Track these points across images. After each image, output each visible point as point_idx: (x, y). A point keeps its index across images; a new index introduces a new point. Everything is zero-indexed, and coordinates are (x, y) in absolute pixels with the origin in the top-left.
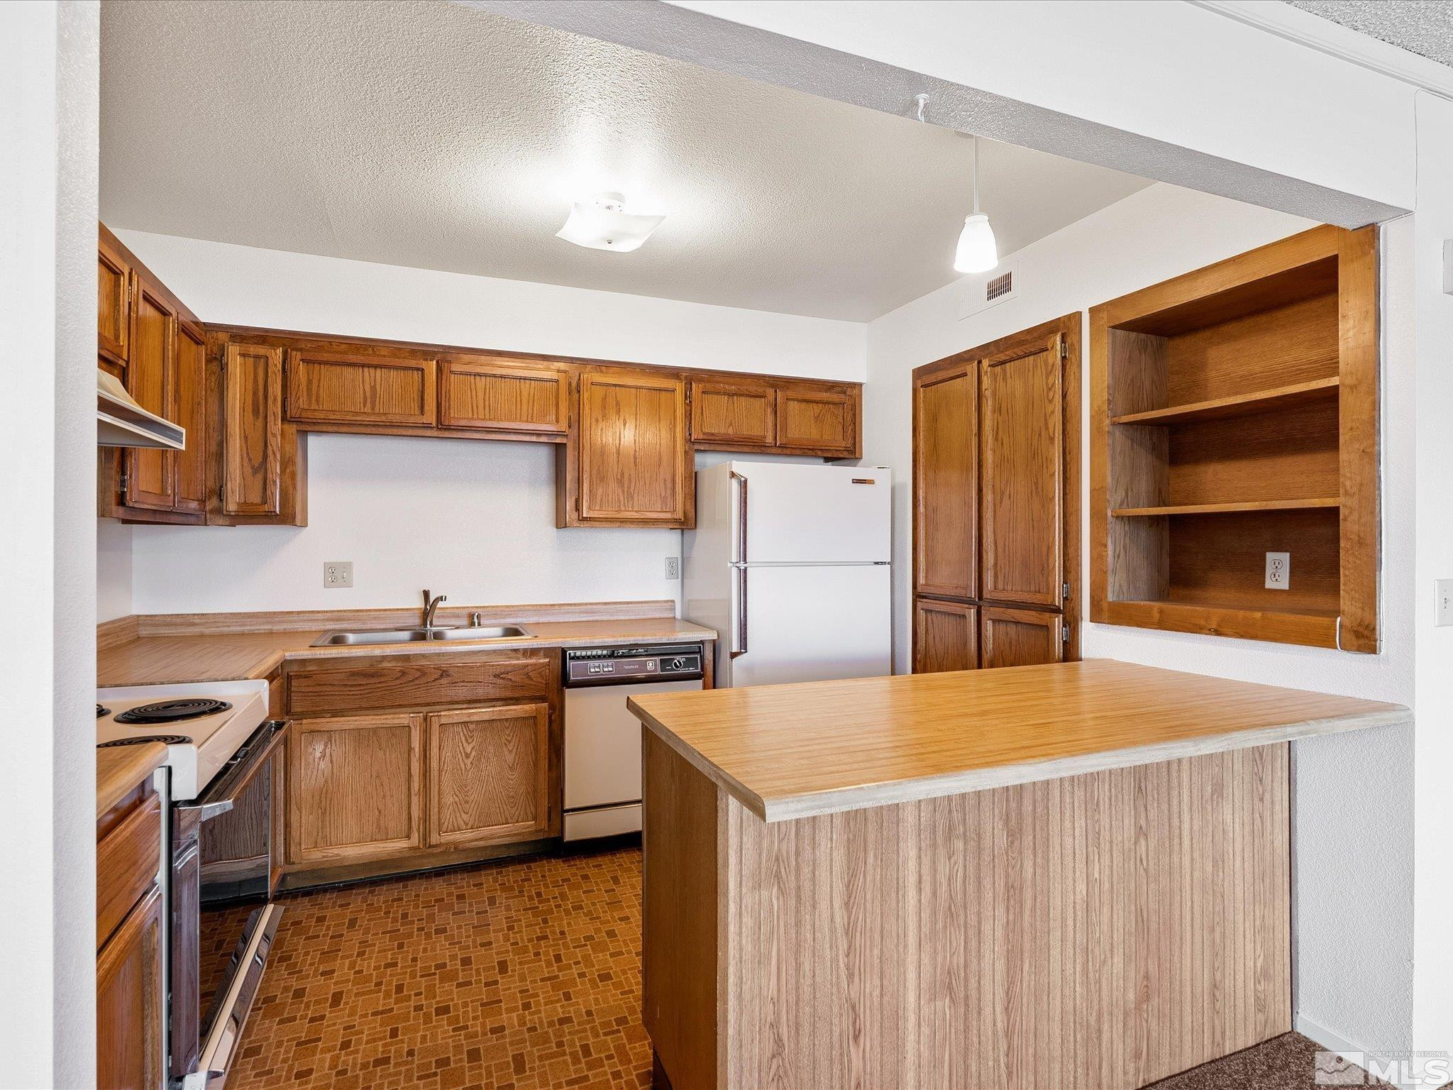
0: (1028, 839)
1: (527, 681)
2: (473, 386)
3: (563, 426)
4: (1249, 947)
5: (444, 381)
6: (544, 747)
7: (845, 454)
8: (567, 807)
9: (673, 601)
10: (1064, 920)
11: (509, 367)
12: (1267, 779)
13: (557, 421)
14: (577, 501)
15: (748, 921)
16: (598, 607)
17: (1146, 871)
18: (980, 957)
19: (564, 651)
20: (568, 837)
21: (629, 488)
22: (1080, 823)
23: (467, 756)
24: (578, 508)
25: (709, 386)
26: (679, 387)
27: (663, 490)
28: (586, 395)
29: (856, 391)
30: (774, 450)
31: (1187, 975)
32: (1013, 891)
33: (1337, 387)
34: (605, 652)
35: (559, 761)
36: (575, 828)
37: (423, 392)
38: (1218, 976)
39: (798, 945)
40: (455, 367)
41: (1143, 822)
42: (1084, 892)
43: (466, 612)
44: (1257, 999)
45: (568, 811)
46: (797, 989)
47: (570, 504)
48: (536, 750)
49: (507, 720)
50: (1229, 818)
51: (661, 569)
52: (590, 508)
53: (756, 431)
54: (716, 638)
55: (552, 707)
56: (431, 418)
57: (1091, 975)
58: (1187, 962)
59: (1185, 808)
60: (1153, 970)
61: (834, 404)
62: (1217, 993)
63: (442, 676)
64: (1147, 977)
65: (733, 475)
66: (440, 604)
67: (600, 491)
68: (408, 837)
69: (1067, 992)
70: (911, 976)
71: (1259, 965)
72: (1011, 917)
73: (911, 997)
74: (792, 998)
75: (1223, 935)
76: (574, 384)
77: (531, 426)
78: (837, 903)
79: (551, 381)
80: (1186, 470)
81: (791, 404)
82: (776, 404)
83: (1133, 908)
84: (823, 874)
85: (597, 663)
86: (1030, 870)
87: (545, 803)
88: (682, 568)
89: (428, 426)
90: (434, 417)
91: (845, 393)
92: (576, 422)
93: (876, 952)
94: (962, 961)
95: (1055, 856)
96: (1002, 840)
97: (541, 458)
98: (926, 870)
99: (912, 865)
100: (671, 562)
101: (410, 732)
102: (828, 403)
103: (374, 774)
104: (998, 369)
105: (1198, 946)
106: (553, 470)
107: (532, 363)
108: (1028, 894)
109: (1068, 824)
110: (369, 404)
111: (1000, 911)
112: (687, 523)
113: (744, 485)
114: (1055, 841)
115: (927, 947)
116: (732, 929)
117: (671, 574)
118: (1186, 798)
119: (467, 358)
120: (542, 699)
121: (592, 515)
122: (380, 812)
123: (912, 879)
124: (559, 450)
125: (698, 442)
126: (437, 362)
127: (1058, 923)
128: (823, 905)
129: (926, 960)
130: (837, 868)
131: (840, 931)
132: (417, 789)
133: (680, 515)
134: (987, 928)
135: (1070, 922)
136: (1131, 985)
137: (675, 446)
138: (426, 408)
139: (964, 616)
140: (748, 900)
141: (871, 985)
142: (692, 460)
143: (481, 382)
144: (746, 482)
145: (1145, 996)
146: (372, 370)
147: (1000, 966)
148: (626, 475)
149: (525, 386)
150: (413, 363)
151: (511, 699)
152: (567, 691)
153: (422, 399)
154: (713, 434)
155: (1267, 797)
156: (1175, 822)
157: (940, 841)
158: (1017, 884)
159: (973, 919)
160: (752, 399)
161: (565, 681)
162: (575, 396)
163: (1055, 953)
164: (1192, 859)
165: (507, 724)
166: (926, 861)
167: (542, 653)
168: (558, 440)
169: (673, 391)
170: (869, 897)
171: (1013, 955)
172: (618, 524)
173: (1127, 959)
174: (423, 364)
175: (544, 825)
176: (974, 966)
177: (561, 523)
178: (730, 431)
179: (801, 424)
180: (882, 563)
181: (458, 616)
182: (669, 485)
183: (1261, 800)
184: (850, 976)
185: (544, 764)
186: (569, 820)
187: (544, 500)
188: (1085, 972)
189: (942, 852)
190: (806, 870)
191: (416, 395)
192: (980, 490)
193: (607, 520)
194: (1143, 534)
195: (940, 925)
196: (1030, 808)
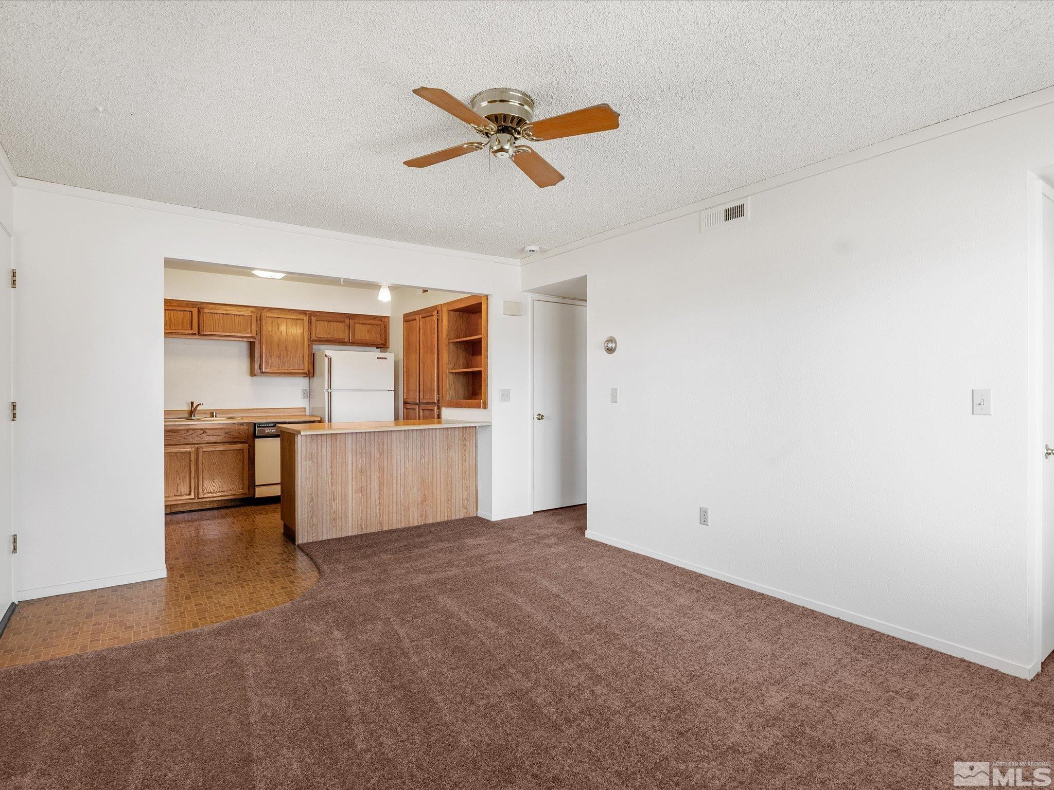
0: (385, 456)
1: (239, 435)
2: (214, 318)
3: (254, 335)
4: (461, 491)
5: (201, 316)
6: (246, 462)
7: (382, 346)
8: (256, 484)
9: (305, 408)
10: (397, 478)
11: (230, 310)
12: (467, 446)
13: (251, 332)
14: (260, 365)
15: (304, 468)
16: (271, 410)
17: (424, 467)
18: (370, 484)
19: (255, 424)
20: (257, 496)
21: (283, 360)
22: (402, 453)
23: (214, 464)
24: (260, 368)
25: (319, 318)
26: (306, 318)
27: (298, 361)
28: (264, 322)
29: (387, 320)
30: (349, 344)
31: (438, 497)
32: (381, 469)
33: (481, 338)
34: (272, 425)
35: (253, 467)
36: (260, 493)
37: (192, 320)
38: (449, 498)
39: (317, 475)
40: (206, 311)
41: (423, 454)
42: (404, 471)
43: (209, 412)
44: (463, 506)
45: (257, 486)
46: (317, 486)
47: (257, 366)
48: (243, 462)
49: (231, 450)
50: (454, 455)
51: (300, 393)
52: (266, 368)
53: (341, 337)
54: (320, 420)
55: (249, 446)
56: (195, 330)
57: (406, 493)
58: (438, 493)
59: (438, 451)
60: (427, 494)
61: (377, 325)
62: (449, 503)
63: (203, 433)
64: (425, 495)
65: (326, 356)
66: (199, 408)
67: (270, 361)
68: (190, 494)
69: (398, 496)
70: (350, 487)
71: (464, 497)
72: (380, 475)
73: (350, 492)
74: (316, 488)
75: (451, 487)
76: (258, 317)
77: (239, 335)
78: (328, 466)
79: (249, 316)
80: (475, 357)
81: (356, 325)
82: (350, 326)
83: (420, 476)
84: (324, 459)
85: (268, 428)
86: (386, 464)
87: (246, 483)
88: (309, 394)
89: (195, 334)
90: (197, 330)
91: (381, 320)
92: (260, 331)
93: (340, 480)
94: (365, 485)
95: (394, 461)
96: (377, 455)
97: (244, 347)
98: (354, 461)
99: (350, 459)
100: (304, 391)
101: (190, 454)
102: (374, 324)
103: (175, 470)
104: (424, 319)
105: (442, 489)
106: (249, 351)
107: (240, 309)
108: (386, 470)
109: (398, 452)
110: (168, 326)
111: (377, 473)
112: (310, 373)
113: (330, 360)
114: (394, 456)
115: (354, 480)
116: (299, 470)
117: (304, 396)
118: (438, 448)
119: (211, 306)
120: (245, 442)
121: (267, 371)
122: (178, 485)
123: (350, 463)
124: (252, 345)
125: (314, 341)
126: (198, 308)
127: (395, 478)
128: (324, 466)
129: (354, 483)
130: (328, 457)
131: (329, 473)
132: (193, 476)
133: (306, 371)
134: (373, 477)
135: (399, 478)
136: (419, 497)
137: (304, 342)
138: (193, 327)
139: (415, 409)
140: (304, 463)
141: (339, 488)
142: (312, 349)
143: (217, 317)
144: (331, 358)
145: (424, 500)
146: (169, 312)
147: (377, 487)
148: (282, 354)
149: (237, 318)
150: (188, 309)
151: (232, 442)
152: (256, 440)
153: (192, 323)
154: (321, 338)
155: (467, 451)
156: (434, 454)
157: (358, 453)
158: (382, 466)
159: (368, 474)
160: (339, 323)
161: (255, 436)
162: (259, 322)
163: (394, 486)
164: (440, 465)
165: (230, 452)
166: (354, 459)
167: (245, 425)
168: (251, 340)
169: (303, 320)
170: (337, 466)
171: (381, 485)
172: (279, 375)
173: (418, 490)
174: (192, 309)
175: (246, 491)
176: (369, 486)
177: (253, 374)
178: (329, 336)
179: (361, 332)
180: (391, 390)
181: (205, 413)
182: (301, 358)
183: (465, 451)
184: (332, 485)
185: (246, 468)
186: (257, 489)
187: (245, 364)
188: (404, 491)
189: (359, 456)
190: (320, 458)
191: (189, 321)
192: (419, 364)
193: (273, 373)
194: (461, 379)
195: (358, 475)
196: (386, 448)
